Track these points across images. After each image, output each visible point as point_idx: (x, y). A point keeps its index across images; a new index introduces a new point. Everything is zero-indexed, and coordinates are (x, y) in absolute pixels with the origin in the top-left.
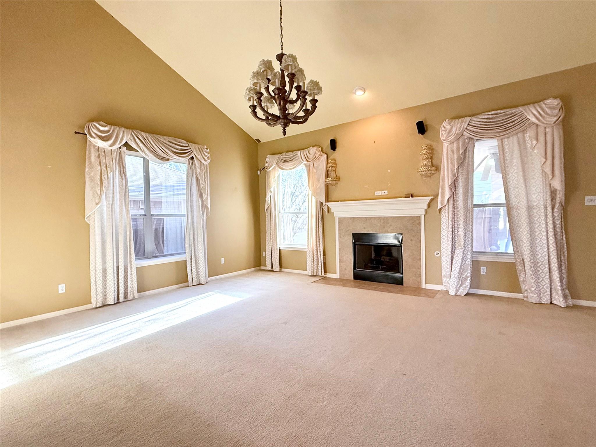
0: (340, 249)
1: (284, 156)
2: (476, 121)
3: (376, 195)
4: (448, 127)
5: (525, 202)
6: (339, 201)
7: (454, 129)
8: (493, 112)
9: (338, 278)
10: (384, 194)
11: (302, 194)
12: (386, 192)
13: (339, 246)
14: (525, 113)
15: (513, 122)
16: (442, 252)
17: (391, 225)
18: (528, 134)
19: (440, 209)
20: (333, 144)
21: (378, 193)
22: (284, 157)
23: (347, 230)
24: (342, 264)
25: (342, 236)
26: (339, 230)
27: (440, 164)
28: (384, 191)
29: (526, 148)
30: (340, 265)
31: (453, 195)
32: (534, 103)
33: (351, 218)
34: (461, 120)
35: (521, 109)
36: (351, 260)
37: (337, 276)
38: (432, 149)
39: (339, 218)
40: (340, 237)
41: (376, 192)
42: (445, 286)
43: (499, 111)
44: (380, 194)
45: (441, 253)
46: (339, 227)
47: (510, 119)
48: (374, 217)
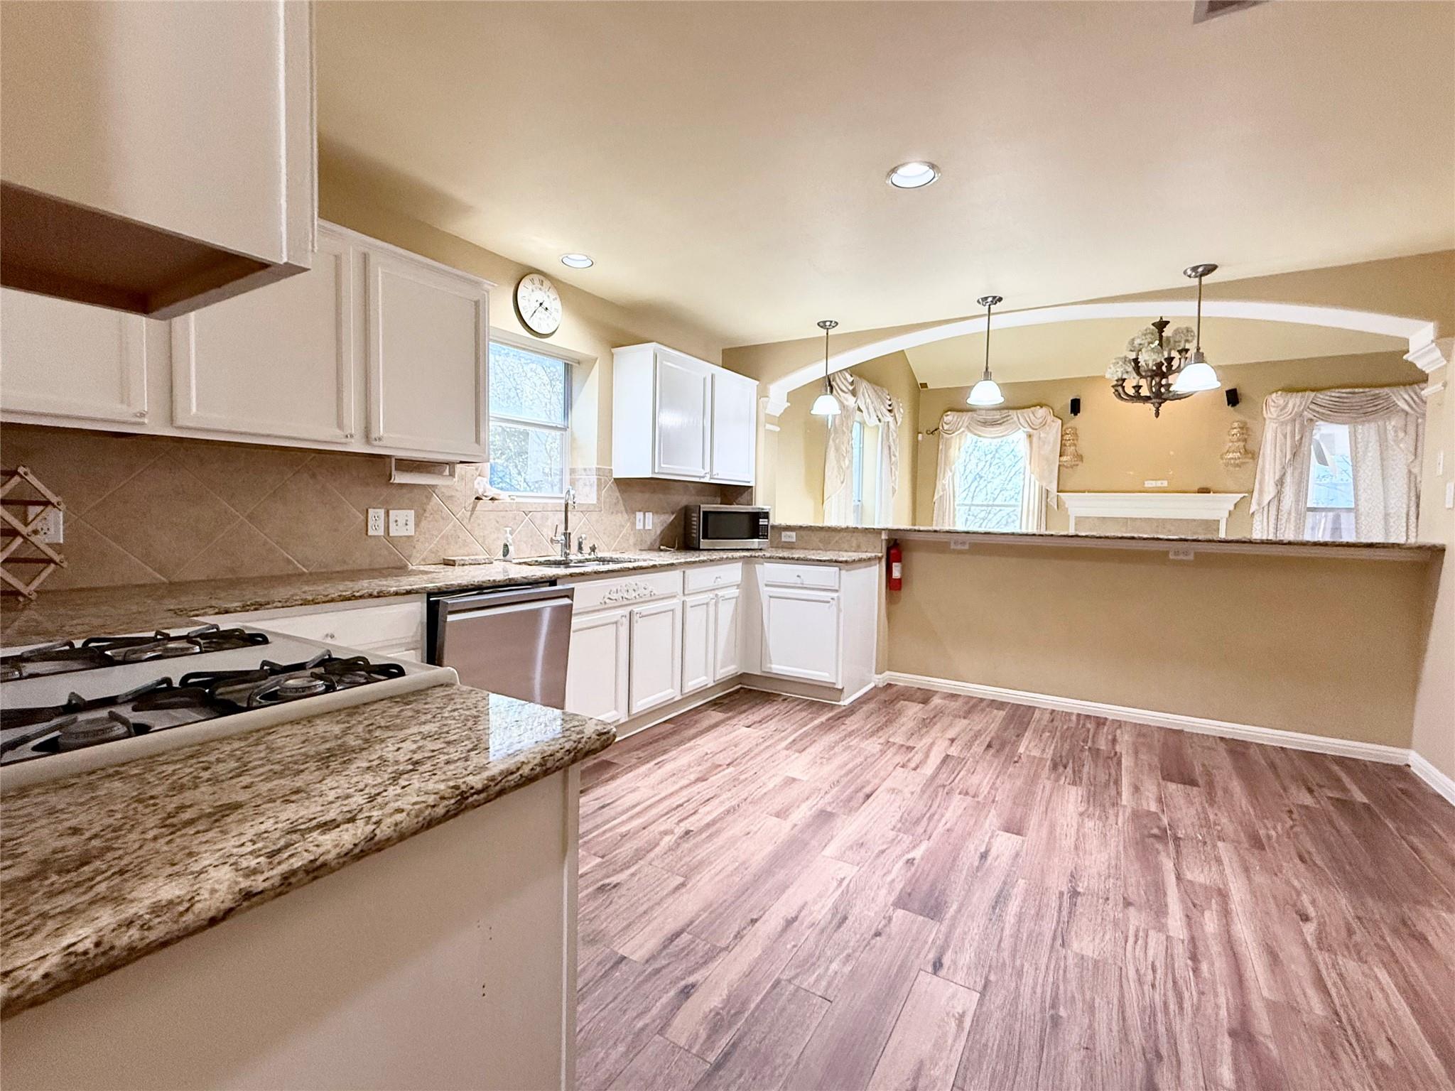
2: (1322, 397)
3: (1146, 486)
4: (1281, 402)
5: (1382, 508)
7: (1290, 405)
8: (1348, 390)
10: (1161, 486)
11: (1001, 477)
12: (1165, 482)
14: (1393, 396)
15: (1377, 405)
18: (1393, 423)
19: (1253, 514)
20: (1075, 406)
21: (1149, 484)
27: (1257, 450)
28: (1161, 482)
29: (1386, 440)
31: (1279, 493)
32: (1404, 385)
33: (1099, 518)
34: (1300, 394)
35: (1386, 390)
38: (1247, 429)
39: (1076, 517)
41: (1146, 482)
43: (1356, 390)
44: (1154, 486)
47: (1372, 401)
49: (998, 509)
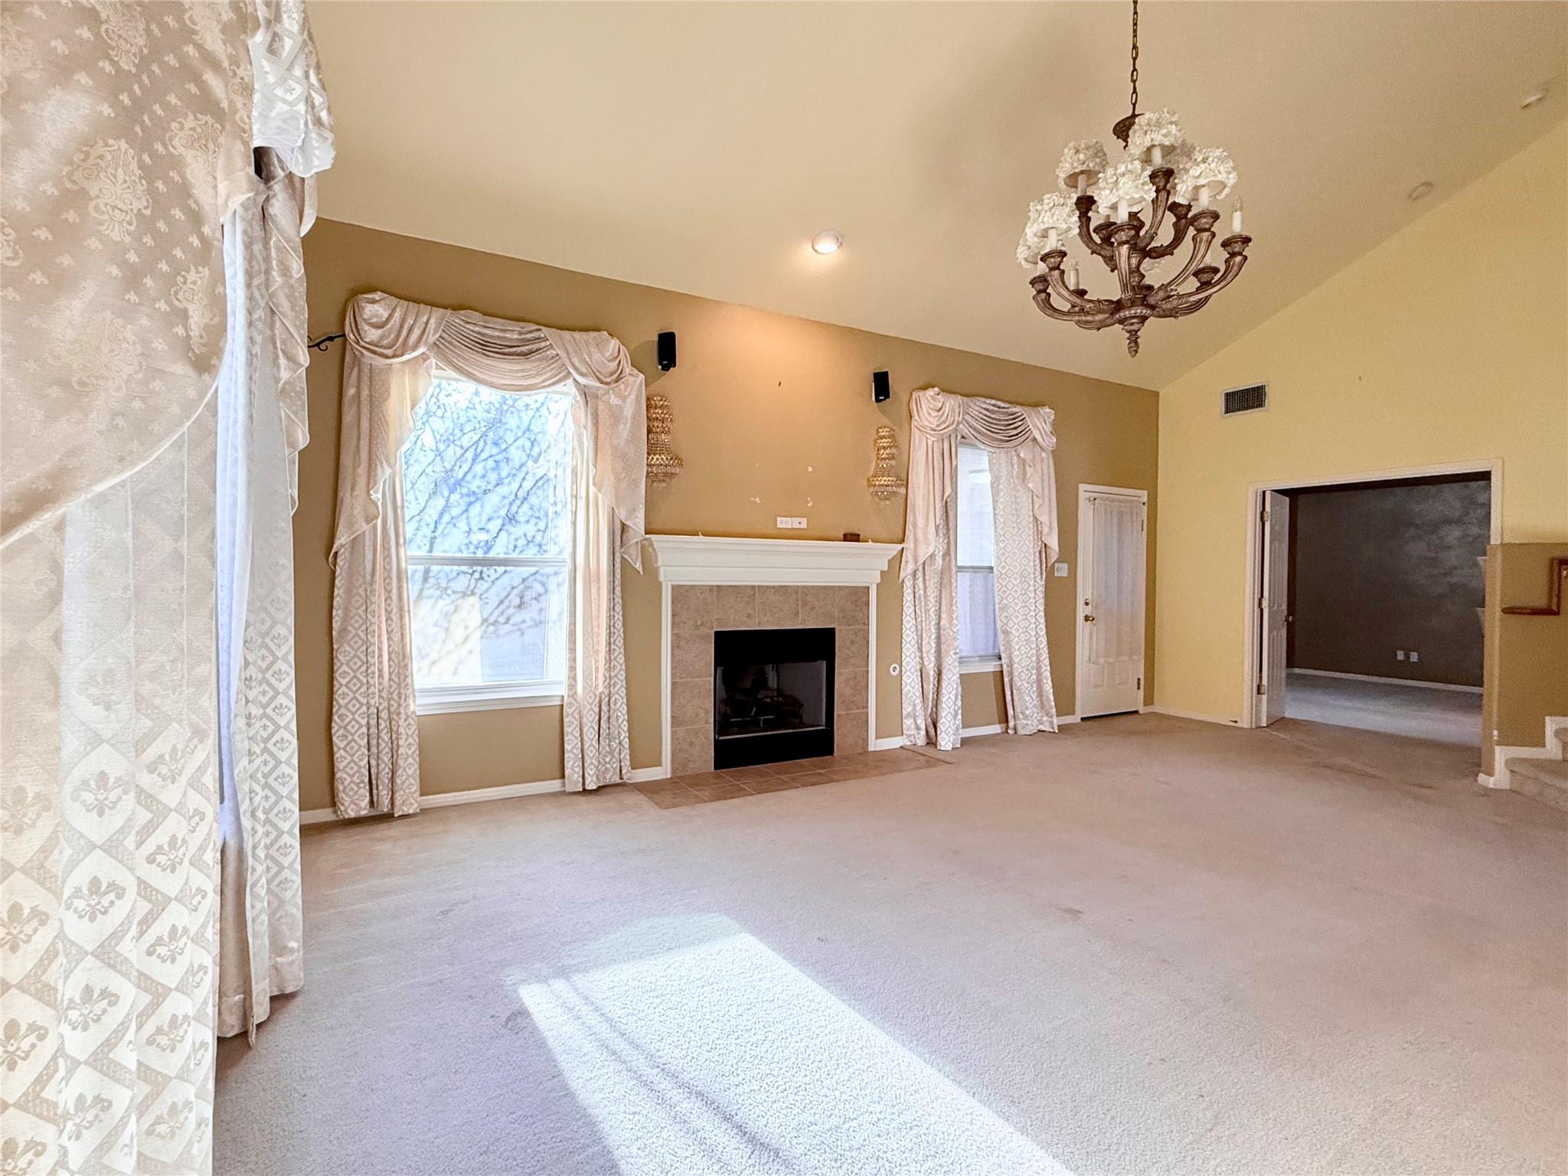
0: (674, 684)
1: (475, 325)
3: (779, 526)
4: (937, 402)
6: (696, 534)
9: (669, 776)
10: (798, 526)
12: (804, 521)
13: (673, 675)
14: (1027, 419)
15: (1015, 428)
16: (904, 664)
17: (813, 608)
20: (667, 350)
21: (784, 523)
22: (477, 329)
23: (699, 623)
24: (680, 730)
25: (683, 643)
26: (673, 624)
28: (799, 519)
30: (673, 733)
32: (1030, 406)
33: (711, 588)
35: (1024, 410)
36: (707, 712)
37: (662, 772)
39: (674, 587)
40: (675, 646)
41: (779, 519)
42: (909, 736)
43: (999, 403)
44: (790, 527)
45: (901, 666)
46: (674, 615)
47: (1011, 422)
48: (774, 587)
49: (500, 570)
